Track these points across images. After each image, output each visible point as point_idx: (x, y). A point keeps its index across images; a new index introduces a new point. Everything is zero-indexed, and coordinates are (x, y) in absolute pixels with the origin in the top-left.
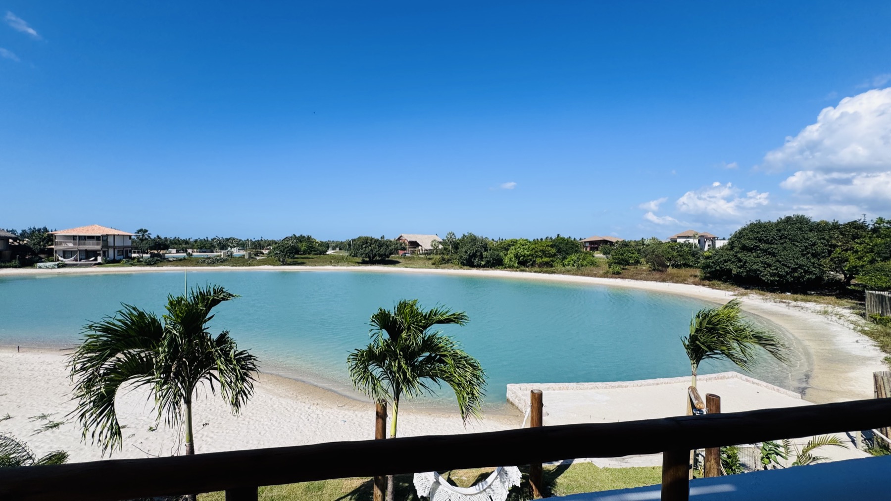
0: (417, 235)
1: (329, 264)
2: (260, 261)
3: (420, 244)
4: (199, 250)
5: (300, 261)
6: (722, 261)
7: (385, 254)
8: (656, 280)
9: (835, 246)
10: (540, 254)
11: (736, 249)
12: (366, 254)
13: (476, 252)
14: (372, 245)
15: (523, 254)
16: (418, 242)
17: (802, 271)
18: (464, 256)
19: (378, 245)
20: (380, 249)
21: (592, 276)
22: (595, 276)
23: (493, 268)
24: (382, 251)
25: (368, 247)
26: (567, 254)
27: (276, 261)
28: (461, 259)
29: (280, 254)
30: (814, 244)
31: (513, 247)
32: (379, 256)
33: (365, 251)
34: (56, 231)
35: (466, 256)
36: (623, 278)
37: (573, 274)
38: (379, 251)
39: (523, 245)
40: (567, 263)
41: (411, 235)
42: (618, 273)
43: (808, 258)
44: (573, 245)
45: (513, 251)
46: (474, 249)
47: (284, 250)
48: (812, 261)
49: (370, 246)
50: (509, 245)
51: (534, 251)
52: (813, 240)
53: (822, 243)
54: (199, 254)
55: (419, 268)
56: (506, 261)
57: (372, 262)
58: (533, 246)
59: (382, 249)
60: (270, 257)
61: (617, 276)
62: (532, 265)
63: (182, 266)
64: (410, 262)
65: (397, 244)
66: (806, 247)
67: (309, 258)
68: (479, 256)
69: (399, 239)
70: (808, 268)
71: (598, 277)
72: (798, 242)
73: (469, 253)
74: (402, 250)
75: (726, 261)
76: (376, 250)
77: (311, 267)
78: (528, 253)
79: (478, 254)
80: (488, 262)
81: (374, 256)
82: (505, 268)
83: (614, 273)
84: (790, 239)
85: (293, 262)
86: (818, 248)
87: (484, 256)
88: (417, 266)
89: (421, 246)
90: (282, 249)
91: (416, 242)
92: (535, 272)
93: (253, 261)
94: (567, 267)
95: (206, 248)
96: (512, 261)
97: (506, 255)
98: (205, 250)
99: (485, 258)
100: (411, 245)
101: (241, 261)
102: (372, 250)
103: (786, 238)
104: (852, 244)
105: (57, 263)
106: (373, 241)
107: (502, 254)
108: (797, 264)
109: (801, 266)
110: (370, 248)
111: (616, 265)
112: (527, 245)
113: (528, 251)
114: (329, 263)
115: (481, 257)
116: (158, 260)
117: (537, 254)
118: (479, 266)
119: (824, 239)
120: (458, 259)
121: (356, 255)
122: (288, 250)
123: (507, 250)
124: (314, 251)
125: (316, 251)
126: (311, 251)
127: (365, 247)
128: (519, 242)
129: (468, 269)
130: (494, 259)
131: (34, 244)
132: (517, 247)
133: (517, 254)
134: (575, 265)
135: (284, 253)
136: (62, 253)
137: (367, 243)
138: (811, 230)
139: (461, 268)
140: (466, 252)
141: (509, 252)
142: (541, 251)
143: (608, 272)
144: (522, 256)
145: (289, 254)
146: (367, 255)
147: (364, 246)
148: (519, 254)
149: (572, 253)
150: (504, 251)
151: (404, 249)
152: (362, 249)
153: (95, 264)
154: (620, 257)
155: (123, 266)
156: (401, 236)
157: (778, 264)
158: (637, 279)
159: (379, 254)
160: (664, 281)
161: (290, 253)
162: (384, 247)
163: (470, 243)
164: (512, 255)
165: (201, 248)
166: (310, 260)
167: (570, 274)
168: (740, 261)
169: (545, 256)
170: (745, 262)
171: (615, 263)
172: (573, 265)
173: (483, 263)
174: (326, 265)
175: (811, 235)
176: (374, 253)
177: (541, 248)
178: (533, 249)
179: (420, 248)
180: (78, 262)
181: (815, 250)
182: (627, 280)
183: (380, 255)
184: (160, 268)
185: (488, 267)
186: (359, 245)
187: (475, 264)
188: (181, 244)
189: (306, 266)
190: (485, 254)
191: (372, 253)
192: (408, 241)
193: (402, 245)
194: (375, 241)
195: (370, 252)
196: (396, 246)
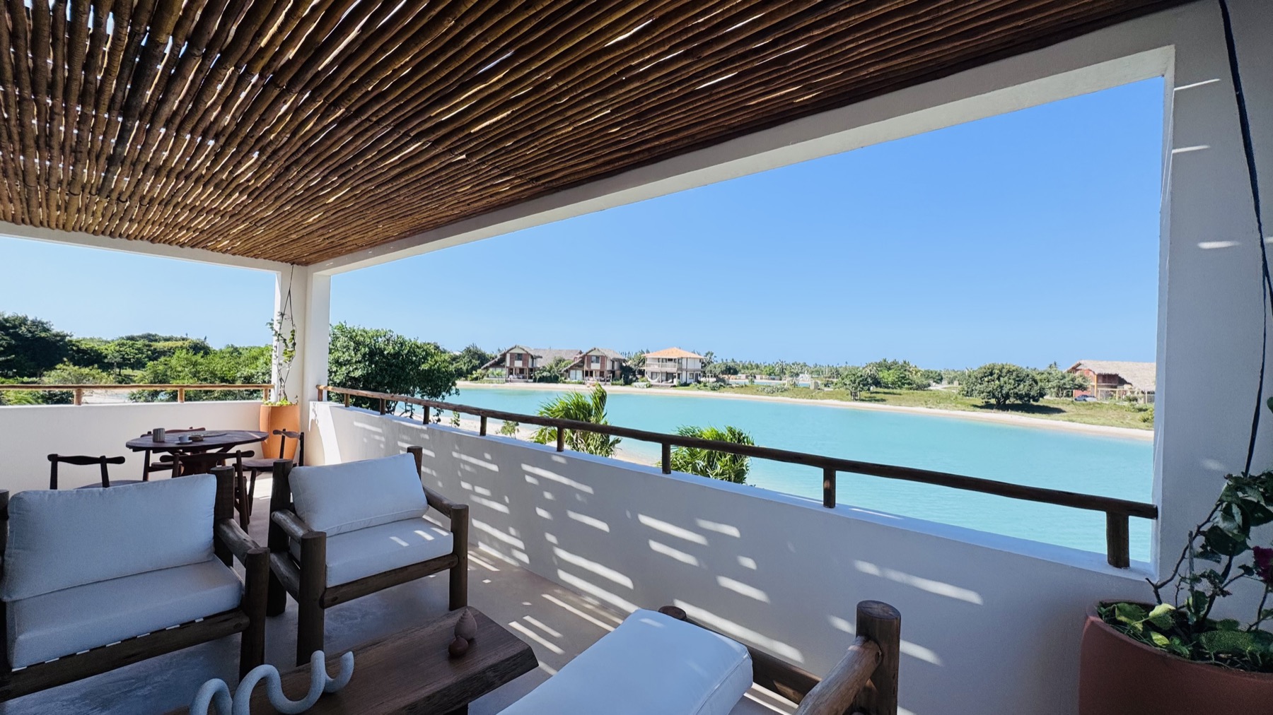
0: (1120, 363)
1: (922, 404)
2: (827, 394)
3: (1129, 380)
4: (768, 377)
5: (879, 396)
7: (1027, 395)
12: (989, 392)
14: (1001, 379)
16: (1122, 375)
19: (1014, 379)
20: (1019, 385)
24: (1023, 388)
25: (993, 381)
27: (848, 395)
29: (849, 385)
32: (1015, 397)
33: (988, 387)
34: (648, 352)
38: (1015, 388)
41: (1104, 363)
47: (855, 380)
49: (999, 379)
54: (767, 381)
55: (1103, 424)
57: (1002, 406)
59: (1022, 385)
60: (837, 389)
63: (742, 393)
64: (1088, 412)
65: (1065, 378)
67: (894, 394)
69: (1075, 369)
74: (1077, 389)
76: (1009, 386)
77: (892, 407)
81: (1007, 396)
85: (870, 397)
88: (1103, 420)
89: (1130, 384)
90: (853, 379)
91: (1116, 376)
93: (818, 393)
95: (775, 375)
98: (774, 377)
100: (1103, 382)
101: (806, 392)
102: (1002, 387)
105: (646, 383)
106: (1005, 371)
110: (997, 382)
114: (923, 402)
116: (721, 384)
121: (969, 394)
122: (861, 381)
124: (909, 384)
125: (911, 384)
126: (903, 384)
127: (988, 382)
131: (635, 365)
135: (855, 385)
136: (665, 375)
137: (992, 374)
145: (861, 386)
146: (992, 394)
147: (986, 379)
151: (1084, 388)
152: (982, 384)
153: (671, 386)
155: (691, 390)
159: (1017, 393)
161: (864, 385)
162: (1027, 382)
165: (770, 375)
166: (895, 396)
174: (917, 405)
176: (1004, 392)
179: (1126, 387)
180: (660, 384)
183: (1018, 396)
184: (721, 394)
186: (976, 378)
188: (752, 370)
189: (885, 404)
191: (1001, 392)
192: (1096, 373)
193: (1076, 382)
194: (1009, 372)
195: (997, 390)
196: (1062, 382)
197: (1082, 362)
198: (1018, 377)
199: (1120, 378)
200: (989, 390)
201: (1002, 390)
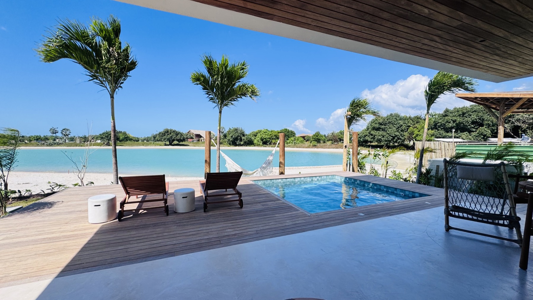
0: (200, 131)
2: (89, 145)
3: (202, 136)
6: (363, 136)
7: (180, 139)
8: (333, 148)
9: (409, 126)
10: (275, 137)
11: (370, 130)
12: (168, 139)
13: (238, 137)
15: (265, 137)
16: (201, 135)
17: (397, 138)
18: (230, 139)
19: (175, 134)
21: (302, 148)
22: (303, 147)
23: (248, 146)
25: (169, 135)
26: (289, 137)
28: (229, 141)
30: (401, 126)
31: (260, 134)
33: (167, 137)
35: (232, 139)
36: (317, 148)
37: (292, 147)
38: (176, 137)
39: (265, 133)
40: (289, 142)
41: (196, 131)
42: (315, 146)
43: (399, 132)
44: (292, 132)
45: (260, 136)
46: (237, 135)
48: (401, 133)
49: (170, 134)
50: (257, 133)
51: (271, 136)
52: (401, 123)
53: (404, 125)
56: (256, 142)
57: (172, 144)
58: (271, 133)
59: (178, 136)
61: (314, 147)
62: (270, 144)
65: (187, 135)
66: (398, 127)
68: (240, 139)
70: (399, 136)
71: (305, 148)
72: (395, 125)
73: (233, 137)
74: (191, 139)
75: (365, 136)
76: (174, 136)
78: (268, 137)
79: (239, 138)
80: (245, 142)
82: (255, 146)
83: (313, 146)
84: (392, 123)
86: (403, 127)
87: (243, 139)
89: (203, 137)
91: (199, 135)
92: (272, 147)
93: (83, 145)
94: (289, 144)
96: (259, 142)
97: (255, 139)
99: (244, 140)
100: (196, 137)
101: (73, 144)
102: (172, 137)
103: (390, 123)
104: (416, 125)
106: (172, 131)
107: (253, 138)
108: (395, 135)
109: (396, 136)
111: (314, 141)
112: (267, 132)
113: (268, 136)
115: (241, 140)
117: (273, 137)
118: (240, 145)
119: (405, 123)
120: (227, 142)
121: (161, 140)
123: (256, 136)
126: (127, 140)
128: (263, 131)
129: (233, 147)
130: (248, 141)
132: (262, 134)
133: (262, 138)
134: (293, 143)
135: (108, 138)
137: (168, 132)
138: (400, 120)
139: (229, 146)
140: (232, 137)
141: (257, 137)
142: (275, 136)
143: (310, 145)
144: (264, 139)
146: (168, 140)
147: (166, 134)
148: (263, 138)
149: (292, 137)
150: (254, 137)
151: (192, 138)
152: (165, 136)
154: (316, 137)
156: (190, 131)
157: (387, 135)
158: (324, 148)
159: (176, 139)
160: (337, 148)
162: (179, 135)
163: (234, 131)
164: (259, 138)
167: (290, 147)
168: (372, 135)
169: (277, 139)
170: (374, 136)
171: (313, 141)
172: (292, 143)
173: (242, 143)
175: (400, 121)
176: (173, 139)
177: (275, 134)
178: (271, 135)
179: (202, 138)
181: (402, 128)
182: (319, 149)
185: (245, 146)
186: (162, 134)
187: (237, 144)
190: (243, 138)
191: (172, 139)
192: (195, 134)
193: (191, 136)
194: (173, 131)
195: (170, 138)
196: (187, 136)
197: (191, 130)
198: (176, 133)
199: (200, 135)
200: (167, 138)
201: (172, 138)
